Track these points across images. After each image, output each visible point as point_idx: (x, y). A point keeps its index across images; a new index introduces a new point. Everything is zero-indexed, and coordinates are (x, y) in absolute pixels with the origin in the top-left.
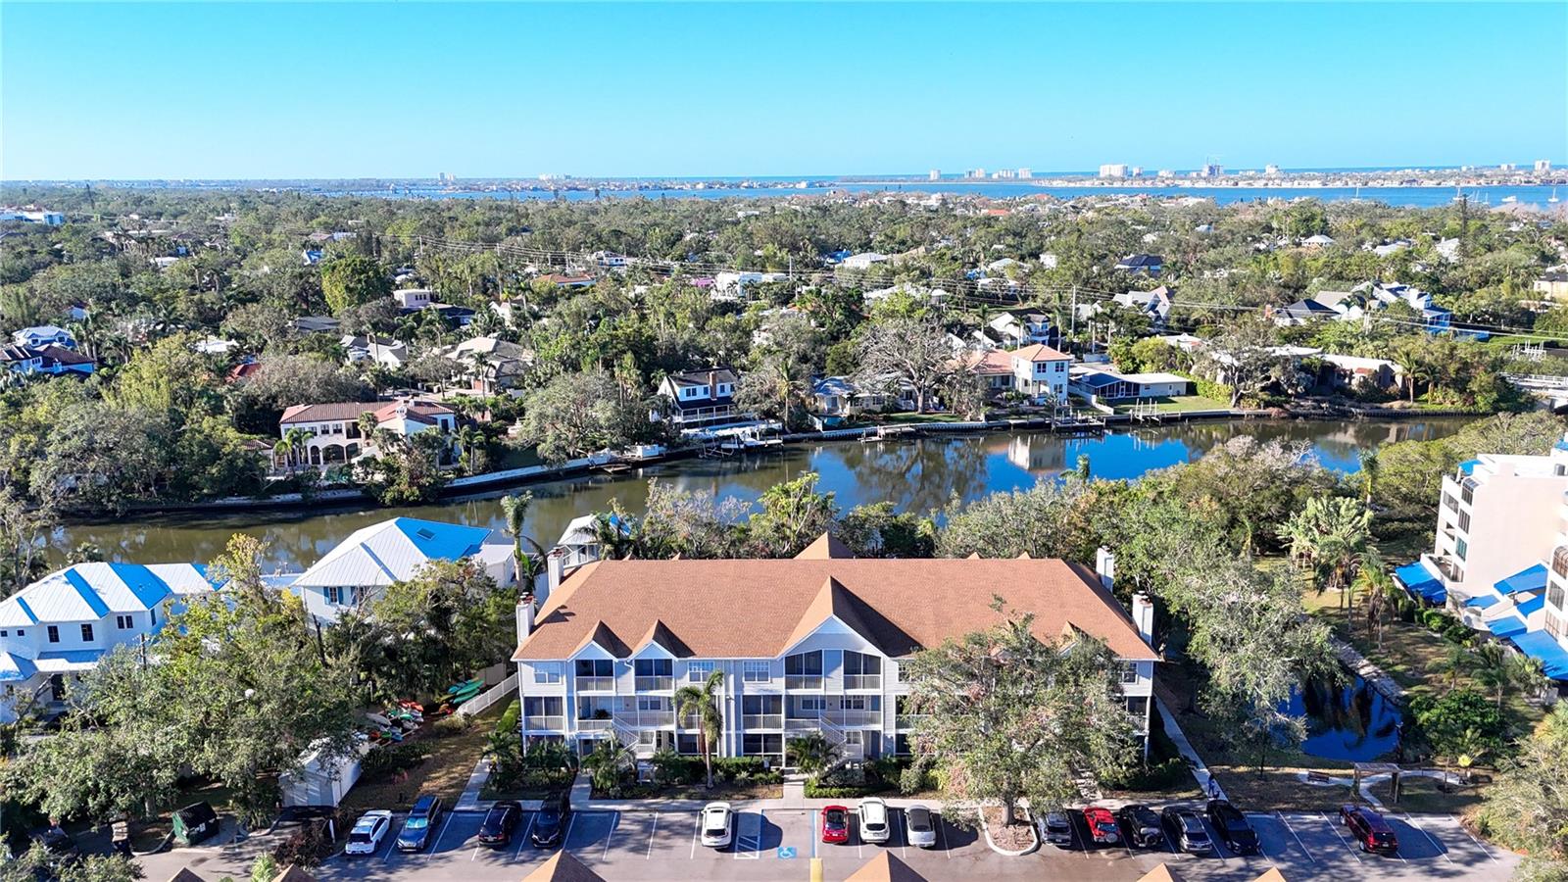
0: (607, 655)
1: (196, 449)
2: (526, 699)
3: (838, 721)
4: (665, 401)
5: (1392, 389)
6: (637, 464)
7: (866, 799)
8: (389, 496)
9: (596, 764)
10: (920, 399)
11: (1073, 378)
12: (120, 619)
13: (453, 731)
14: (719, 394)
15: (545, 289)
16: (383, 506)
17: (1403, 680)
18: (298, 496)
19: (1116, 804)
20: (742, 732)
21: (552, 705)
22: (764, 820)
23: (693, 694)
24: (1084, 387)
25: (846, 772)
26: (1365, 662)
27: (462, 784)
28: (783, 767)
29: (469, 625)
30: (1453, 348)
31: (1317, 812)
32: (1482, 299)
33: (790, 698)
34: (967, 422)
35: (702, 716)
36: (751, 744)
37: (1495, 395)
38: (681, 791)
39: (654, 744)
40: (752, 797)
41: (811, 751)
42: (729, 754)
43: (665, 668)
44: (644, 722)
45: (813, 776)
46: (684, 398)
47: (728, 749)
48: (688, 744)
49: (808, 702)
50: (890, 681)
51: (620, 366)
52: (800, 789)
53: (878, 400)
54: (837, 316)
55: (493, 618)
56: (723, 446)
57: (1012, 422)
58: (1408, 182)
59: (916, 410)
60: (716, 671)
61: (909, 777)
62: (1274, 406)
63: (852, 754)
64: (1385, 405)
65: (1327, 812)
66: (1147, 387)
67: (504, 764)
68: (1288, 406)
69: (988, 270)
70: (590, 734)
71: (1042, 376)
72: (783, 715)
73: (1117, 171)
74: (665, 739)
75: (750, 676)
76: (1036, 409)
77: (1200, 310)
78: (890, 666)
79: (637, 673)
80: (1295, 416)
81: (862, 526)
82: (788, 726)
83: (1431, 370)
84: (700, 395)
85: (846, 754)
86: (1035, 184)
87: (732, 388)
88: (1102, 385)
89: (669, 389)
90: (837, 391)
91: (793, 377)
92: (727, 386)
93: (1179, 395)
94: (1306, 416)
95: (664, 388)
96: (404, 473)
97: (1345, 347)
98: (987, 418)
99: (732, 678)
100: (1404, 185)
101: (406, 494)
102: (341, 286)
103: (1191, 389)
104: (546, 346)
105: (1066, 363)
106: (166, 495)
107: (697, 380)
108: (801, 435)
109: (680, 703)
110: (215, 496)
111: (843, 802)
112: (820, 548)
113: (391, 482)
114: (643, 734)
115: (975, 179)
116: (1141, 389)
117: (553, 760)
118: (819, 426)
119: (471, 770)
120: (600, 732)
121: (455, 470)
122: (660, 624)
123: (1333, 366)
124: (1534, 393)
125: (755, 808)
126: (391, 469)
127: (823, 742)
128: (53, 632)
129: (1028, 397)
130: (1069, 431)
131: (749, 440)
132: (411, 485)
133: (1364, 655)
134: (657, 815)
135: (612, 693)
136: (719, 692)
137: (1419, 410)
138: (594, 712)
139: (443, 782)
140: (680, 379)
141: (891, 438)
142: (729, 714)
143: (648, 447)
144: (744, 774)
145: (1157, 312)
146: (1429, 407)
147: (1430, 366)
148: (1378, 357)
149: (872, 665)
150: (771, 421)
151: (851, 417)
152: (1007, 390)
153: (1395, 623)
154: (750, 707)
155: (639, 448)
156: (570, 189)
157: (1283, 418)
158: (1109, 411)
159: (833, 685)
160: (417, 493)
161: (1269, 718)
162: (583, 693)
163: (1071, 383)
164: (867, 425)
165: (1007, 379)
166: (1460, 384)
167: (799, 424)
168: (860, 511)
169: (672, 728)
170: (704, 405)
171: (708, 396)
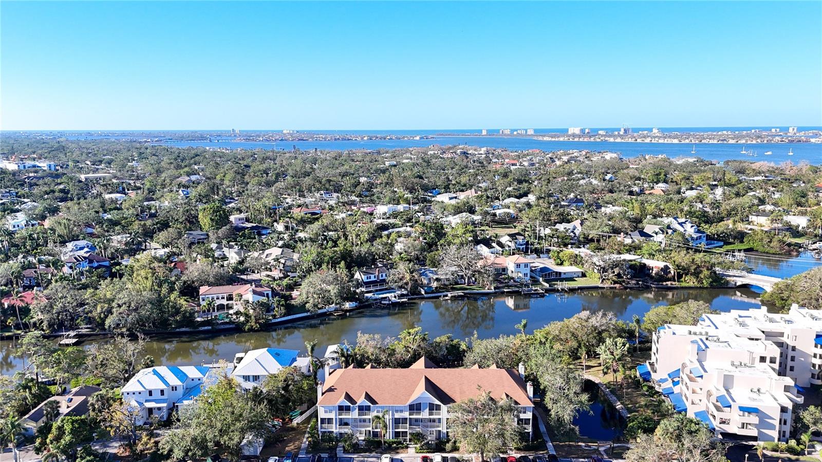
0: (349, 404)
1: (170, 309)
2: (321, 419)
3: (427, 427)
4: (358, 282)
5: (669, 276)
6: (347, 311)
7: (436, 454)
8: (247, 328)
9: (346, 441)
10: (466, 280)
11: (533, 269)
12: (173, 387)
13: (293, 429)
14: (381, 278)
15: (300, 217)
16: (245, 332)
17: (630, 411)
18: (210, 328)
19: (518, 456)
20: (394, 430)
21: (330, 421)
22: (402, 461)
23: (378, 417)
24: (538, 274)
25: (429, 444)
26: (619, 403)
27: (299, 448)
28: (408, 443)
29: (298, 391)
30: (693, 259)
31: (584, 458)
32: (721, 227)
33: (410, 419)
34: (486, 290)
35: (381, 425)
36: (397, 434)
37: (711, 280)
38: (373, 451)
39: (364, 435)
40: (398, 453)
41: (418, 437)
42: (389, 438)
43: (368, 408)
44: (361, 427)
45: (418, 446)
46: (365, 280)
47: (389, 436)
48: (376, 434)
49: (417, 420)
50: (444, 412)
51: (339, 267)
52: (414, 450)
53: (448, 280)
54: (432, 235)
55: (306, 388)
56: (383, 302)
57: (505, 290)
58: (722, 140)
59: (465, 284)
60: (385, 410)
61: (449, 446)
62: (618, 283)
63: (431, 438)
64: (664, 283)
65: (587, 458)
66: (565, 273)
67: (313, 441)
68: (624, 284)
69: (503, 204)
70: (342, 431)
71: (519, 269)
72: (408, 425)
73: (577, 131)
74: (367, 433)
75: (397, 411)
76: (516, 284)
77: (593, 234)
78: (444, 408)
79: (359, 410)
80: (626, 288)
81: (439, 345)
82: (410, 428)
83: (684, 269)
84: (373, 279)
85: (429, 438)
86: (535, 138)
87: (386, 276)
88: (545, 271)
89: (359, 276)
90: (431, 275)
91: (412, 273)
92: (384, 275)
93: (578, 277)
94: (631, 288)
95: (357, 275)
96: (253, 317)
97: (651, 256)
98: (495, 288)
99: (391, 412)
100: (720, 142)
101: (254, 327)
102: (208, 218)
103: (584, 275)
104: (306, 255)
106: (156, 327)
107: (371, 272)
108: (415, 296)
109: (373, 421)
110: (176, 328)
111: (428, 455)
112: (421, 362)
113: (248, 321)
114: (360, 431)
115: (505, 135)
116: (562, 275)
117: (331, 440)
118: (423, 292)
119: (301, 443)
120: (345, 430)
121: (272, 315)
122: (366, 393)
123: (645, 265)
124: (728, 279)
125: (398, 457)
126: (247, 315)
127: (422, 434)
128: (150, 393)
129: (513, 278)
130: (529, 295)
131: (393, 299)
132: (256, 323)
133: (619, 401)
134: (366, 459)
135: (350, 417)
136: (387, 417)
137: (679, 286)
138: (343, 423)
139: (292, 447)
140: (364, 272)
141: (454, 298)
142: (390, 424)
143: (351, 303)
144: (395, 445)
145: (574, 233)
146: (684, 284)
147: (683, 267)
148: (664, 261)
149: (438, 408)
150: (403, 290)
151: (436, 288)
152: (505, 274)
153: (633, 388)
154: (397, 422)
155: (347, 303)
156: (299, 140)
157: (621, 289)
158: (547, 285)
159: (425, 414)
160: (258, 326)
161: (568, 426)
162: (340, 417)
163: (532, 271)
164: (443, 292)
165: (504, 270)
166: (696, 274)
167: (414, 292)
168: (438, 340)
169: (370, 429)
170: (374, 283)
171: (376, 279)
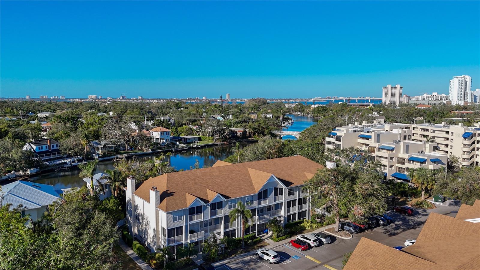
2: (168, 230)
6: (32, 176)
14: (52, 149)
28: (257, 236)
33: (258, 209)
34: (146, 152)
43: (220, 206)
44: (210, 231)
46: (38, 151)
49: (264, 209)
50: (286, 196)
53: (111, 147)
59: (125, 150)
62: (225, 141)
66: (189, 139)
68: (227, 141)
70: (195, 239)
71: (163, 137)
72: (257, 216)
73: (94, 97)
76: (163, 146)
78: (285, 191)
79: (211, 209)
82: (260, 219)
84: (44, 149)
88: (177, 139)
89: (30, 147)
90: (95, 145)
92: (55, 145)
93: (197, 141)
95: (26, 148)
98: (151, 150)
103: (200, 139)
105: (169, 132)
107: (42, 143)
116: (188, 139)
117: (181, 255)
118: (96, 157)
123: (232, 131)
124: (277, 134)
129: (159, 143)
131: (73, 163)
135: (202, 220)
138: (194, 230)
140: (34, 143)
143: (32, 169)
144: (250, 241)
147: (256, 128)
149: (281, 192)
150: (78, 156)
151: (105, 153)
157: (228, 144)
158: (185, 146)
159: (271, 201)
162: (191, 223)
165: (149, 139)
169: (220, 230)
170: (47, 153)
171: (47, 149)
